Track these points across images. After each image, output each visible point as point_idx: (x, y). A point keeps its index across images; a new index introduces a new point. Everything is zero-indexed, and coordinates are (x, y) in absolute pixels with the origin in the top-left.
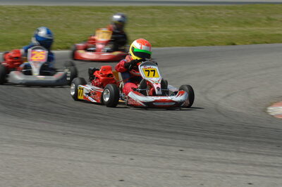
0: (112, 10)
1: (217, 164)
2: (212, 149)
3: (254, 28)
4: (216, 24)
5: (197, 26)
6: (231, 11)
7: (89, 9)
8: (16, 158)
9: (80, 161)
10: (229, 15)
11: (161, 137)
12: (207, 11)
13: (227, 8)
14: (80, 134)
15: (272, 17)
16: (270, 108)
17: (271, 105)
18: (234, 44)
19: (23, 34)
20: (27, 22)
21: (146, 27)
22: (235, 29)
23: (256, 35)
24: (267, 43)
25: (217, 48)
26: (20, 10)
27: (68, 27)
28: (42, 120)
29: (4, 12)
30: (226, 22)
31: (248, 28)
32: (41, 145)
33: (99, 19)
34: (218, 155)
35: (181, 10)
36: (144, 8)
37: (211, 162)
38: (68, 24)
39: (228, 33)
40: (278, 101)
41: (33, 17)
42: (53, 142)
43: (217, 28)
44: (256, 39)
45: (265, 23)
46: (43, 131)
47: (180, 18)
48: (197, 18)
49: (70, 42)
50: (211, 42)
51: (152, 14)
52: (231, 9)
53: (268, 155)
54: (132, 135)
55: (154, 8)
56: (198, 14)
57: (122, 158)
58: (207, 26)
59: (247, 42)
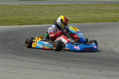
0: (57, 6)
2: (114, 71)
4: (106, 12)
5: (98, 13)
6: (112, 6)
7: (47, 5)
8: (25, 75)
10: (111, 8)
11: (89, 65)
12: (101, 6)
13: (110, 4)
14: (52, 64)
18: (116, 21)
19: (19, 17)
20: (20, 12)
21: (74, 14)
22: (115, 14)
25: (108, 23)
26: (16, 7)
27: (39, 14)
28: (34, 57)
29: (8, 7)
30: (110, 11)
32: (35, 69)
33: (52, 10)
34: (117, 73)
36: (72, 5)
37: (115, 77)
38: (38, 12)
41: (22, 9)
42: (40, 68)
46: (35, 62)
47: (89, 9)
48: (97, 9)
49: (41, 21)
50: (105, 20)
51: (76, 7)
55: (77, 5)
56: (97, 7)
57: (73, 75)
58: (102, 13)
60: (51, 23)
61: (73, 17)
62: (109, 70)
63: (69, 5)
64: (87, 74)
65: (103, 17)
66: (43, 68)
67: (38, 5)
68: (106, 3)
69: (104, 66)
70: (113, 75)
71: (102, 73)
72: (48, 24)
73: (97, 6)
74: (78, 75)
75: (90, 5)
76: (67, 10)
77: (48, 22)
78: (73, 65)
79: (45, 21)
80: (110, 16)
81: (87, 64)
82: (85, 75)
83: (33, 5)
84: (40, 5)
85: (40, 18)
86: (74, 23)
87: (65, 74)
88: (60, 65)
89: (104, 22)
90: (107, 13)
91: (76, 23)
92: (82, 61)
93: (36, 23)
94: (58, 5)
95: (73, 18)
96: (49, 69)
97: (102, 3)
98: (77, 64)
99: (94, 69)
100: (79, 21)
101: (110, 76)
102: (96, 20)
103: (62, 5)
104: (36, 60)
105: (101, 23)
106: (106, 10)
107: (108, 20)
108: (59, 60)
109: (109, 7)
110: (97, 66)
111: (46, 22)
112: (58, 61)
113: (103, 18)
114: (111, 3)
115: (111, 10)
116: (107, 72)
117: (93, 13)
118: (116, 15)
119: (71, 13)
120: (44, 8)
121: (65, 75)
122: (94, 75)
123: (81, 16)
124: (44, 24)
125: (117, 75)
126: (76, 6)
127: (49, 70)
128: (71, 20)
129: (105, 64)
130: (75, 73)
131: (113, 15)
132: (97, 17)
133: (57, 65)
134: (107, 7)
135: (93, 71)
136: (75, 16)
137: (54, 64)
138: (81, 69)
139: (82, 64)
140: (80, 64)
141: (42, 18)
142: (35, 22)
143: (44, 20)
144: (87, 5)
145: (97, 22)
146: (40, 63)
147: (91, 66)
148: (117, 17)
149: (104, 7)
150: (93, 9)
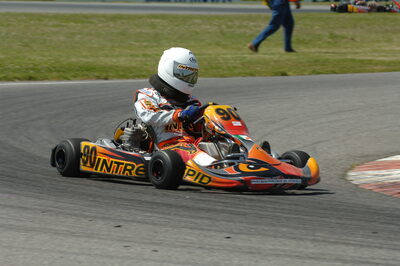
0: (90, 20)
1: (287, 259)
2: (275, 237)
3: (313, 50)
5: (225, 47)
7: (56, 17)
9: (77, 254)
12: (237, 23)
14: (68, 211)
15: (337, 32)
16: (351, 173)
17: (352, 168)
18: (284, 74)
21: (146, 47)
23: (316, 61)
24: (334, 72)
25: (258, 79)
27: (26, 45)
28: (6, 189)
32: (11, 228)
33: (74, 34)
34: (285, 245)
35: (197, 21)
36: (140, 17)
37: (278, 255)
38: (25, 40)
39: (275, 57)
40: (363, 163)
42: (29, 224)
44: (318, 67)
45: (329, 42)
46: (11, 207)
47: (197, 33)
48: (223, 33)
49: (33, 69)
50: (248, 70)
51: (153, 26)
53: (362, 246)
54: (149, 214)
55: (156, 17)
56: (224, 27)
57: (139, 249)
58: (240, 46)
59: (305, 70)
60: (68, 76)
61: (144, 59)
62: (260, 234)
63: (129, 17)
64: (184, 247)
66: (38, 226)
67: (26, 15)
68: (254, 14)
69: (241, 222)
70: (271, 250)
71: (233, 243)
72: (59, 78)
73: (222, 21)
74: (156, 251)
75: (201, 17)
76: (122, 34)
77: (59, 71)
78: (139, 218)
79: (49, 70)
80: (267, 57)
81: (186, 213)
82: (179, 249)
83: (8, 14)
84: (31, 16)
85: (30, 60)
87: (110, 245)
88: (96, 217)
89: (245, 75)
92: (170, 205)
93: (17, 75)
94: (93, 16)
95: (141, 61)
96: (57, 228)
97: (241, 13)
98: (151, 212)
99: (209, 230)
101: (259, 253)
102: (219, 68)
103: (104, 16)
104: (13, 197)
107: (258, 69)
108: (91, 199)
110: (217, 221)
111: (52, 71)
112: (88, 203)
113: (243, 64)
116: (250, 240)
117: (210, 44)
119: (137, 44)
120: (46, 25)
121: (111, 249)
122: (207, 249)
125: (284, 251)
126: (153, 20)
127: (57, 233)
128: (134, 68)
129: (245, 214)
130: (145, 243)
131: (273, 54)
132: (224, 59)
133: (87, 216)
134: (255, 26)
135: (205, 236)
136: (149, 56)
137: (76, 212)
138: (167, 231)
139: (169, 214)
140: (163, 213)
141: (37, 57)
142: (14, 71)
143: (45, 66)
144: (192, 17)
145: (222, 76)
146: (26, 209)
147: (198, 221)
148: (288, 60)
149: (246, 27)
150: (209, 32)
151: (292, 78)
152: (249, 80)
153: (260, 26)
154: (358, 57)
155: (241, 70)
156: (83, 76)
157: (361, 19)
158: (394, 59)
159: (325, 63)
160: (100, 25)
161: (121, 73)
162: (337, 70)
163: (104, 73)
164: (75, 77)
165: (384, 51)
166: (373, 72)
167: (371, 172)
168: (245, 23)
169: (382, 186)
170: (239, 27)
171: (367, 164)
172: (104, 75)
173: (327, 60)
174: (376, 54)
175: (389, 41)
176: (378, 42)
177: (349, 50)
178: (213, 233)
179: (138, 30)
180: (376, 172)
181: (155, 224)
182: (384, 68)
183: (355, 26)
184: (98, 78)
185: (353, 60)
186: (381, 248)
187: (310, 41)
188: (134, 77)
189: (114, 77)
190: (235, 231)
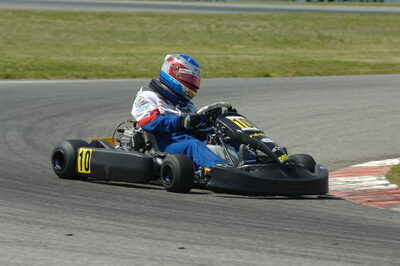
2: (231, 248)
3: (300, 51)
4: (240, 42)
5: (211, 46)
6: (264, 23)
7: (44, 14)
10: (260, 29)
12: (226, 22)
13: (258, 18)
14: (21, 218)
15: (326, 33)
18: (267, 76)
21: (131, 45)
22: (270, 51)
23: (302, 62)
24: (319, 74)
25: (240, 80)
27: (9, 42)
30: (254, 40)
31: (290, 50)
33: (60, 32)
34: (240, 256)
35: (185, 20)
36: (130, 15)
38: (10, 37)
39: (260, 58)
40: (336, 169)
43: (240, 49)
44: (302, 68)
45: (317, 43)
47: (184, 32)
48: (211, 33)
49: (11, 67)
51: (141, 24)
52: (264, 19)
53: (319, 258)
54: (104, 222)
55: (145, 15)
56: (213, 26)
57: (85, 259)
58: (227, 46)
59: (288, 72)
60: (46, 74)
61: (125, 58)
62: (215, 245)
63: (118, 16)
64: (135, 258)
65: (229, 58)
67: (13, 11)
68: (245, 13)
69: (199, 231)
70: (224, 262)
71: (186, 254)
72: (36, 77)
73: (212, 20)
75: (192, 16)
76: (109, 32)
77: (37, 70)
78: (94, 226)
79: (28, 68)
80: (251, 57)
81: (144, 221)
82: (128, 261)
85: (10, 57)
86: (124, 76)
87: (56, 256)
88: (48, 225)
89: (228, 76)
90: (241, 46)
91: (134, 77)
94: (82, 14)
95: (123, 61)
96: (5, 236)
98: (107, 219)
99: (164, 240)
100: (143, 70)
103: (92, 14)
105: (217, 79)
106: (240, 35)
107: (241, 69)
108: (48, 205)
109: (253, 25)
110: (174, 229)
111: (30, 70)
112: (45, 209)
113: (226, 64)
114: (262, 14)
115: (256, 37)
116: (203, 251)
117: (196, 44)
118: (271, 55)
119: (123, 42)
120: (33, 22)
121: (56, 260)
122: (157, 260)
123: (153, 53)
124: (20, 78)
126: (142, 18)
128: (115, 67)
131: (259, 55)
132: (207, 59)
133: (40, 223)
134: (244, 26)
135: (159, 246)
136: (132, 55)
137: (28, 219)
138: (119, 241)
139: (126, 222)
140: (119, 221)
141: (18, 55)
144: (182, 16)
147: (155, 230)
148: (272, 61)
149: (235, 26)
150: (197, 32)
151: (275, 80)
152: (231, 81)
153: (249, 26)
154: (343, 59)
155: (223, 71)
156: (61, 75)
157: (352, 20)
158: (380, 61)
159: (310, 64)
160: (88, 23)
161: (101, 73)
162: (320, 71)
163: (84, 72)
164: (54, 76)
165: (371, 53)
166: (357, 74)
167: (342, 179)
168: (234, 23)
169: (353, 193)
170: (229, 27)
171: (340, 171)
172: (84, 74)
173: (312, 62)
174: (363, 56)
175: (378, 42)
176: (368, 43)
177: (337, 51)
178: (167, 243)
179: (125, 28)
180: (348, 179)
181: (108, 233)
182: (369, 70)
183: (345, 27)
184: (77, 77)
185: (338, 62)
186: (338, 261)
187: (298, 42)
188: (114, 77)
189: (92, 77)
190: (192, 241)
